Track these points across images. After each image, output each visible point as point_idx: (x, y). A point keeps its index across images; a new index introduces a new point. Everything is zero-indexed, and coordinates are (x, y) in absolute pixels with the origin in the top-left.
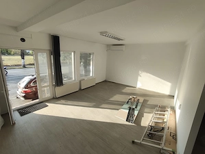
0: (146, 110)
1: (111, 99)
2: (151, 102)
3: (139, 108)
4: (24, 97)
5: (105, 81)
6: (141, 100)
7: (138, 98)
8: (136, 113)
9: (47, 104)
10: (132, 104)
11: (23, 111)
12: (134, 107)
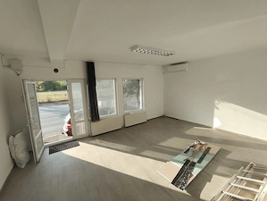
0: (220, 169)
1: (162, 144)
2: (235, 154)
3: (205, 163)
4: (67, 133)
5: (163, 117)
6: (215, 149)
7: (209, 145)
8: (196, 171)
9: (80, 143)
10: (194, 154)
11: (54, 149)
12: (196, 160)
